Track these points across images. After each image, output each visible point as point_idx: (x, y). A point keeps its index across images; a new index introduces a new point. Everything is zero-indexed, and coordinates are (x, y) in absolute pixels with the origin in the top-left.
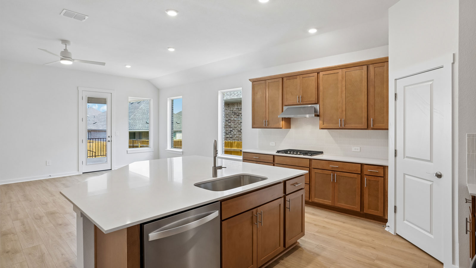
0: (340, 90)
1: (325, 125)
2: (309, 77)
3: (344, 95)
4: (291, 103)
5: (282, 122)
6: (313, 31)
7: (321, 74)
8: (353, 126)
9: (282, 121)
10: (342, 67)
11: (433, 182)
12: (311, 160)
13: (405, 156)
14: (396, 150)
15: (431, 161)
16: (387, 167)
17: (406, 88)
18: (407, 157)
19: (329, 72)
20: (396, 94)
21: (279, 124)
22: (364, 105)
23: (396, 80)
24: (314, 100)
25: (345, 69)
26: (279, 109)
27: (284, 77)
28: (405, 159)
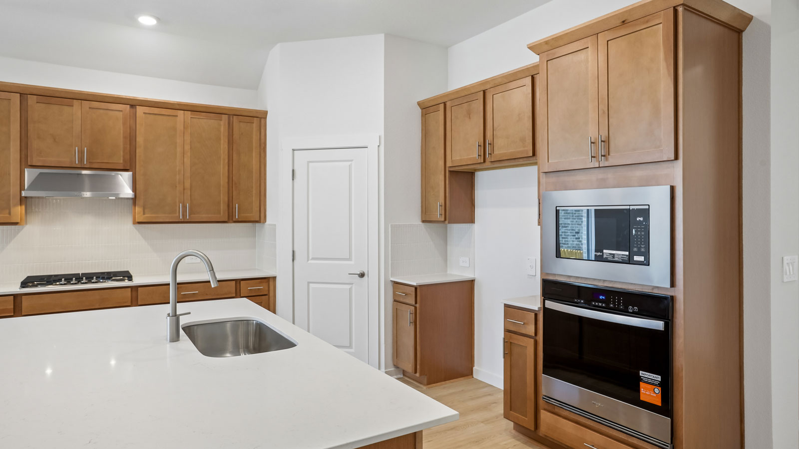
0: (179, 149)
1: (148, 216)
2: (108, 111)
3: (187, 161)
4: (52, 161)
5: (20, 207)
6: (148, 21)
7: (140, 110)
8: (204, 217)
9: (21, 205)
10: (185, 108)
11: (352, 284)
12: (135, 289)
13: (310, 258)
14: (293, 252)
15: (349, 259)
16: (274, 278)
17: (310, 164)
18: (313, 259)
19: (156, 111)
20: (293, 171)
21: (10, 213)
22: (223, 181)
23: (294, 150)
24: (122, 162)
25: (190, 112)
26: (9, 174)
27: (25, 93)
28: (310, 262)
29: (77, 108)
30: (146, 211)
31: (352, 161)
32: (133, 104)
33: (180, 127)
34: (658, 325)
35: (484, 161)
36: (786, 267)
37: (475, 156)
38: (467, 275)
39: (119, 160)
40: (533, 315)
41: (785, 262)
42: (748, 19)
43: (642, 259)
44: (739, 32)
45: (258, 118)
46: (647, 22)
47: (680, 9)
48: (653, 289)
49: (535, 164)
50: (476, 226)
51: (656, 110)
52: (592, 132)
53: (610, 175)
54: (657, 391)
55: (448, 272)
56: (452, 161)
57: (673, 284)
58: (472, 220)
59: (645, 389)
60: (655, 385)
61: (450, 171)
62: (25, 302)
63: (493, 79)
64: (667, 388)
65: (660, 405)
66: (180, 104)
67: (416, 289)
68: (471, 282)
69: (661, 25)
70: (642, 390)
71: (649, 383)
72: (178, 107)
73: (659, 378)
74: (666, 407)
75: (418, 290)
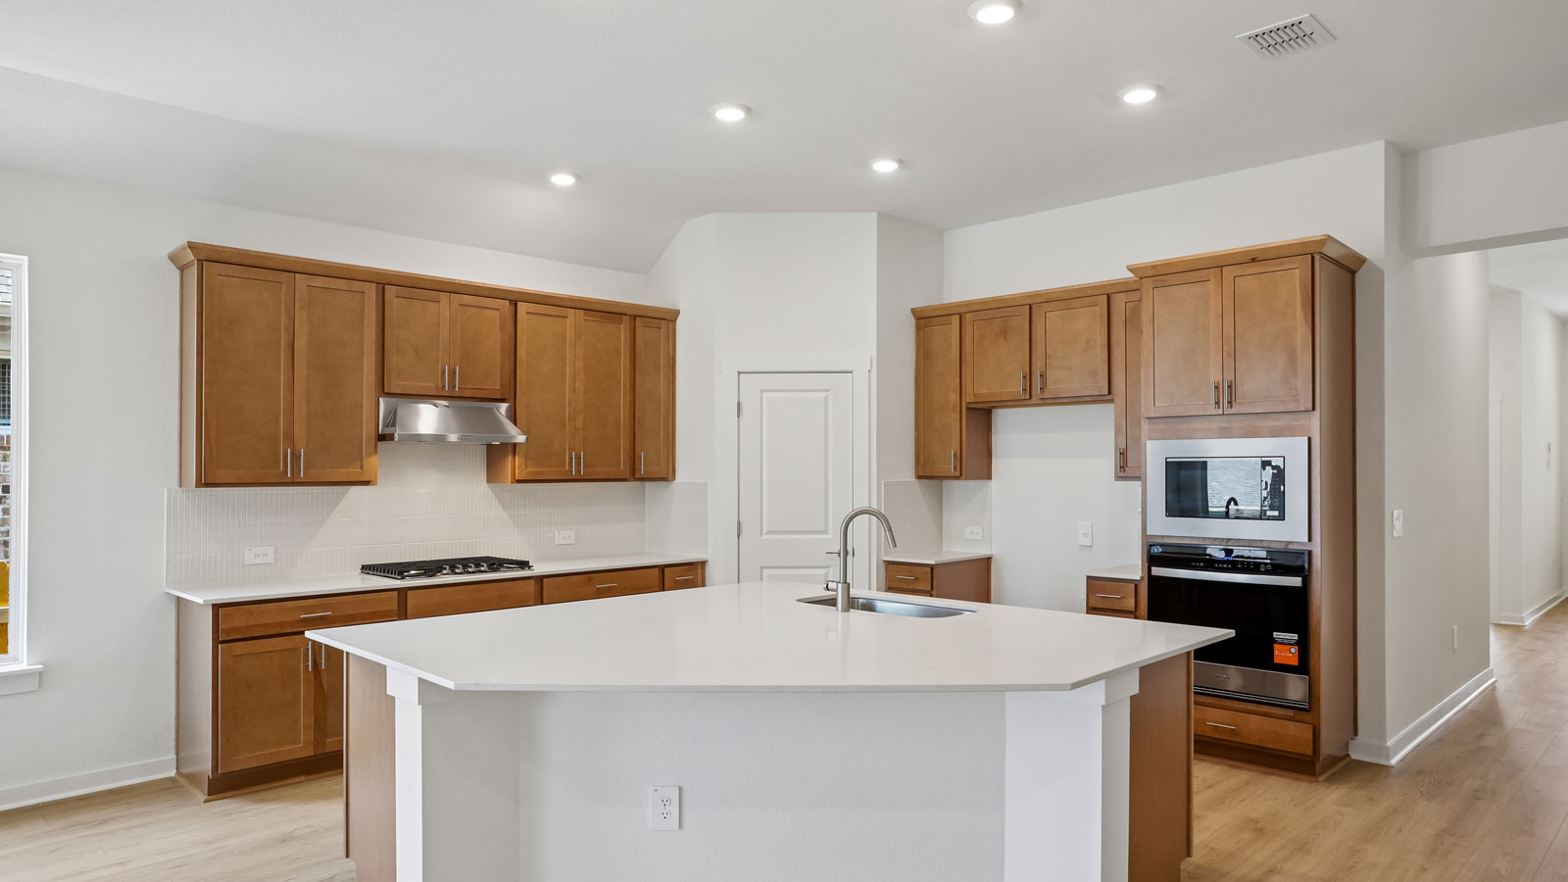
0: (569, 368)
1: (532, 470)
2: (482, 310)
3: (579, 386)
4: (414, 386)
5: (374, 457)
6: (564, 180)
7: (522, 308)
8: (601, 471)
11: (829, 567)
12: (540, 579)
13: (765, 530)
14: (739, 523)
15: (825, 532)
16: (703, 563)
17: (765, 394)
18: (769, 533)
19: (542, 309)
20: (739, 404)
21: (362, 468)
22: (623, 417)
23: (739, 373)
24: (498, 387)
25: (582, 311)
26: (362, 407)
27: (384, 283)
28: (765, 537)
29: (445, 304)
30: (528, 463)
31: (828, 390)
32: (514, 299)
33: (570, 334)
34: (1295, 581)
35: (1030, 398)
36: (1395, 522)
37: (1016, 390)
38: (980, 551)
39: (494, 384)
40: (1132, 586)
41: (1395, 516)
42: (1361, 261)
43: (1276, 513)
44: (1353, 273)
45: (666, 319)
46: (1282, 264)
47: (1317, 257)
48: (1287, 545)
49: (1112, 401)
50: (994, 483)
51: (1292, 360)
52: (1215, 375)
53: (1237, 424)
54: (1293, 650)
55: (944, 549)
56: (975, 395)
57: (1310, 539)
58: (989, 477)
59: (1280, 651)
60: (1292, 644)
61: (967, 408)
62: (412, 599)
63: (1047, 293)
64: (1304, 646)
65: (1297, 664)
66: (572, 299)
67: (932, 569)
68: (989, 559)
69: (1297, 270)
70: (1276, 652)
71: (1285, 644)
72: (568, 304)
73: (1295, 637)
74: (1303, 667)
75: (935, 571)
